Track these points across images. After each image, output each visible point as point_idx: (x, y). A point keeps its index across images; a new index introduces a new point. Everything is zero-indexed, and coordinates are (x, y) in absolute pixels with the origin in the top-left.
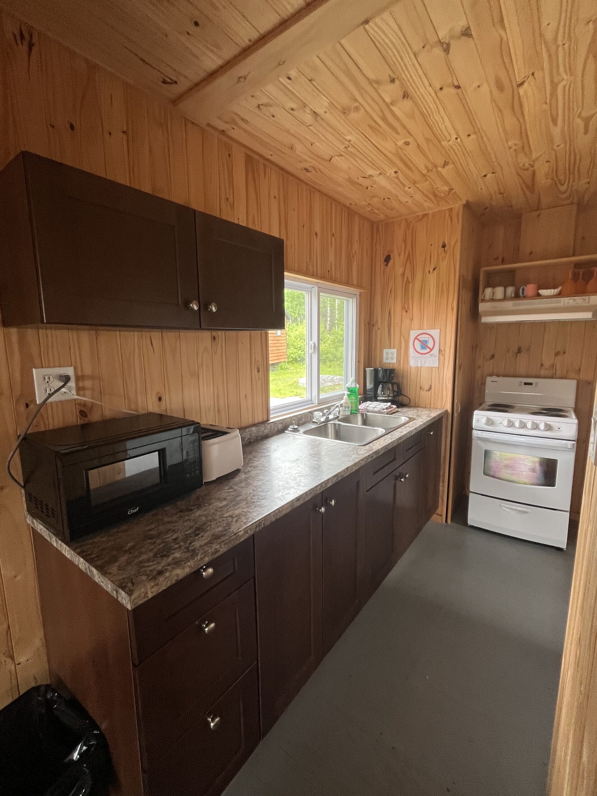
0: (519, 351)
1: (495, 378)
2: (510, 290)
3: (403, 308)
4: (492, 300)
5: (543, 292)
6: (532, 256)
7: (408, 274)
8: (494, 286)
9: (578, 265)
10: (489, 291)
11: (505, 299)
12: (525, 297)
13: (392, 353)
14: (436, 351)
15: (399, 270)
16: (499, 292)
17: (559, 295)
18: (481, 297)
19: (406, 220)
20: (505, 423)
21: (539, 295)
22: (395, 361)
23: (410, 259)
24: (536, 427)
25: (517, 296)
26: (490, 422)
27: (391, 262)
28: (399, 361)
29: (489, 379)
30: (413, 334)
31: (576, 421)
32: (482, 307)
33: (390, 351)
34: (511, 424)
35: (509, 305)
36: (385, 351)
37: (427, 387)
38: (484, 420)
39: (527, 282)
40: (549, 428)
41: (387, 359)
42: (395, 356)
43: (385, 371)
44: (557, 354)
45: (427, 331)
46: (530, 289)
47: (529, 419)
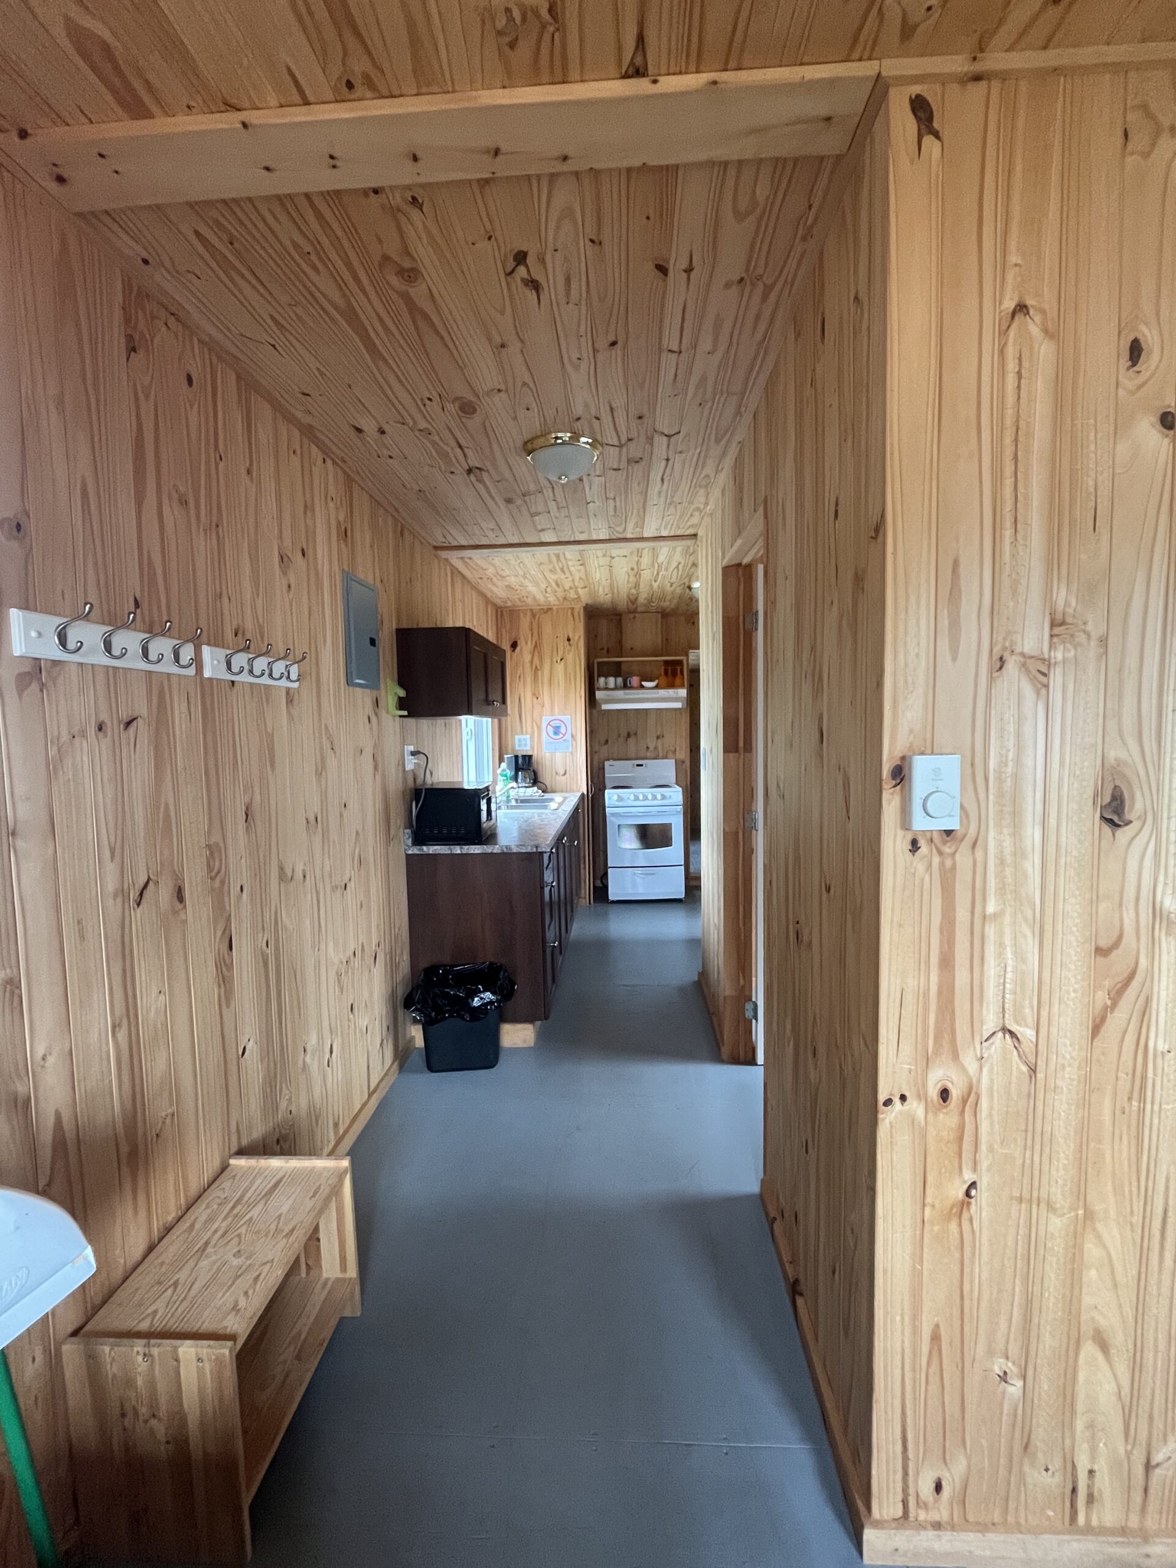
0: (629, 735)
1: (611, 762)
2: (620, 680)
3: (534, 694)
4: (606, 689)
5: (644, 683)
6: (633, 652)
7: (536, 661)
8: (606, 676)
9: (666, 663)
10: (602, 680)
11: (616, 688)
12: (631, 688)
13: (525, 740)
14: (568, 737)
15: (527, 658)
16: (611, 680)
17: (657, 687)
18: (596, 686)
19: (531, 610)
20: (632, 797)
21: (642, 687)
22: (528, 748)
23: (537, 647)
24: (655, 798)
25: (625, 686)
26: (620, 799)
27: (518, 649)
28: (532, 748)
29: (607, 764)
30: (546, 719)
31: (680, 789)
32: (599, 695)
33: (522, 737)
34: (637, 798)
35: (620, 694)
36: (517, 737)
37: (562, 772)
38: (615, 797)
39: (631, 675)
40: (664, 797)
41: (520, 745)
42: (528, 742)
43: (524, 757)
44: (658, 737)
45: (560, 717)
46: (635, 680)
47: (649, 792)
